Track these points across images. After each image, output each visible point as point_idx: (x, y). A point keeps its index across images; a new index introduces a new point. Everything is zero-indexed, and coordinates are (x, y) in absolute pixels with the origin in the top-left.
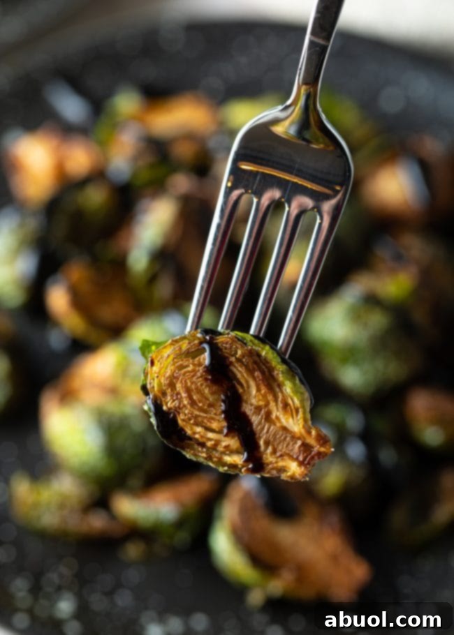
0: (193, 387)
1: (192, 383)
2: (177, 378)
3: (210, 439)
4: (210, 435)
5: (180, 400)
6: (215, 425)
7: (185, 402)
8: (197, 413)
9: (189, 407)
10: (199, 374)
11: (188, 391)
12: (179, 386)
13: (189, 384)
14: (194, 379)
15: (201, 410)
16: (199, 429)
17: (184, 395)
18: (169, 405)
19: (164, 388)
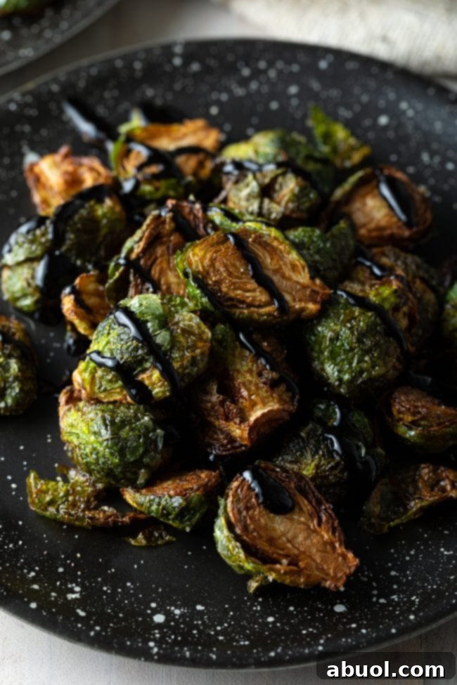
0: (228, 263)
1: (227, 260)
2: (215, 259)
3: (248, 297)
4: (248, 294)
5: (221, 274)
6: (249, 286)
7: (225, 274)
8: (234, 280)
9: (228, 277)
10: (230, 253)
11: (225, 266)
12: (217, 264)
13: (225, 261)
14: (228, 257)
15: (237, 277)
16: (239, 292)
17: (222, 269)
18: (214, 279)
19: (207, 268)
